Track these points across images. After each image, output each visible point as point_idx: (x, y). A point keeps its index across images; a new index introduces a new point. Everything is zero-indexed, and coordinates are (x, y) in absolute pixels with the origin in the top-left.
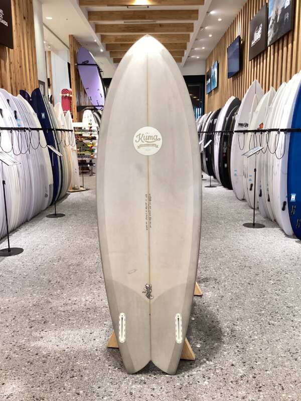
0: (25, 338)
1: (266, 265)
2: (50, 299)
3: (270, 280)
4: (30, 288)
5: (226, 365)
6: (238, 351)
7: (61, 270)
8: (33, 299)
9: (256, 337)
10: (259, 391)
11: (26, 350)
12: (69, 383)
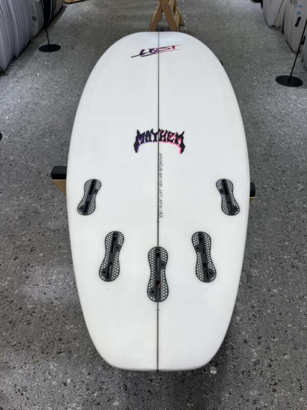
0: (8, 279)
1: (295, 153)
2: (39, 207)
3: (299, 182)
4: (17, 186)
5: (238, 341)
6: (253, 315)
7: (53, 152)
8: (20, 206)
9: (276, 291)
10: (274, 391)
11: (9, 299)
12: (56, 364)
